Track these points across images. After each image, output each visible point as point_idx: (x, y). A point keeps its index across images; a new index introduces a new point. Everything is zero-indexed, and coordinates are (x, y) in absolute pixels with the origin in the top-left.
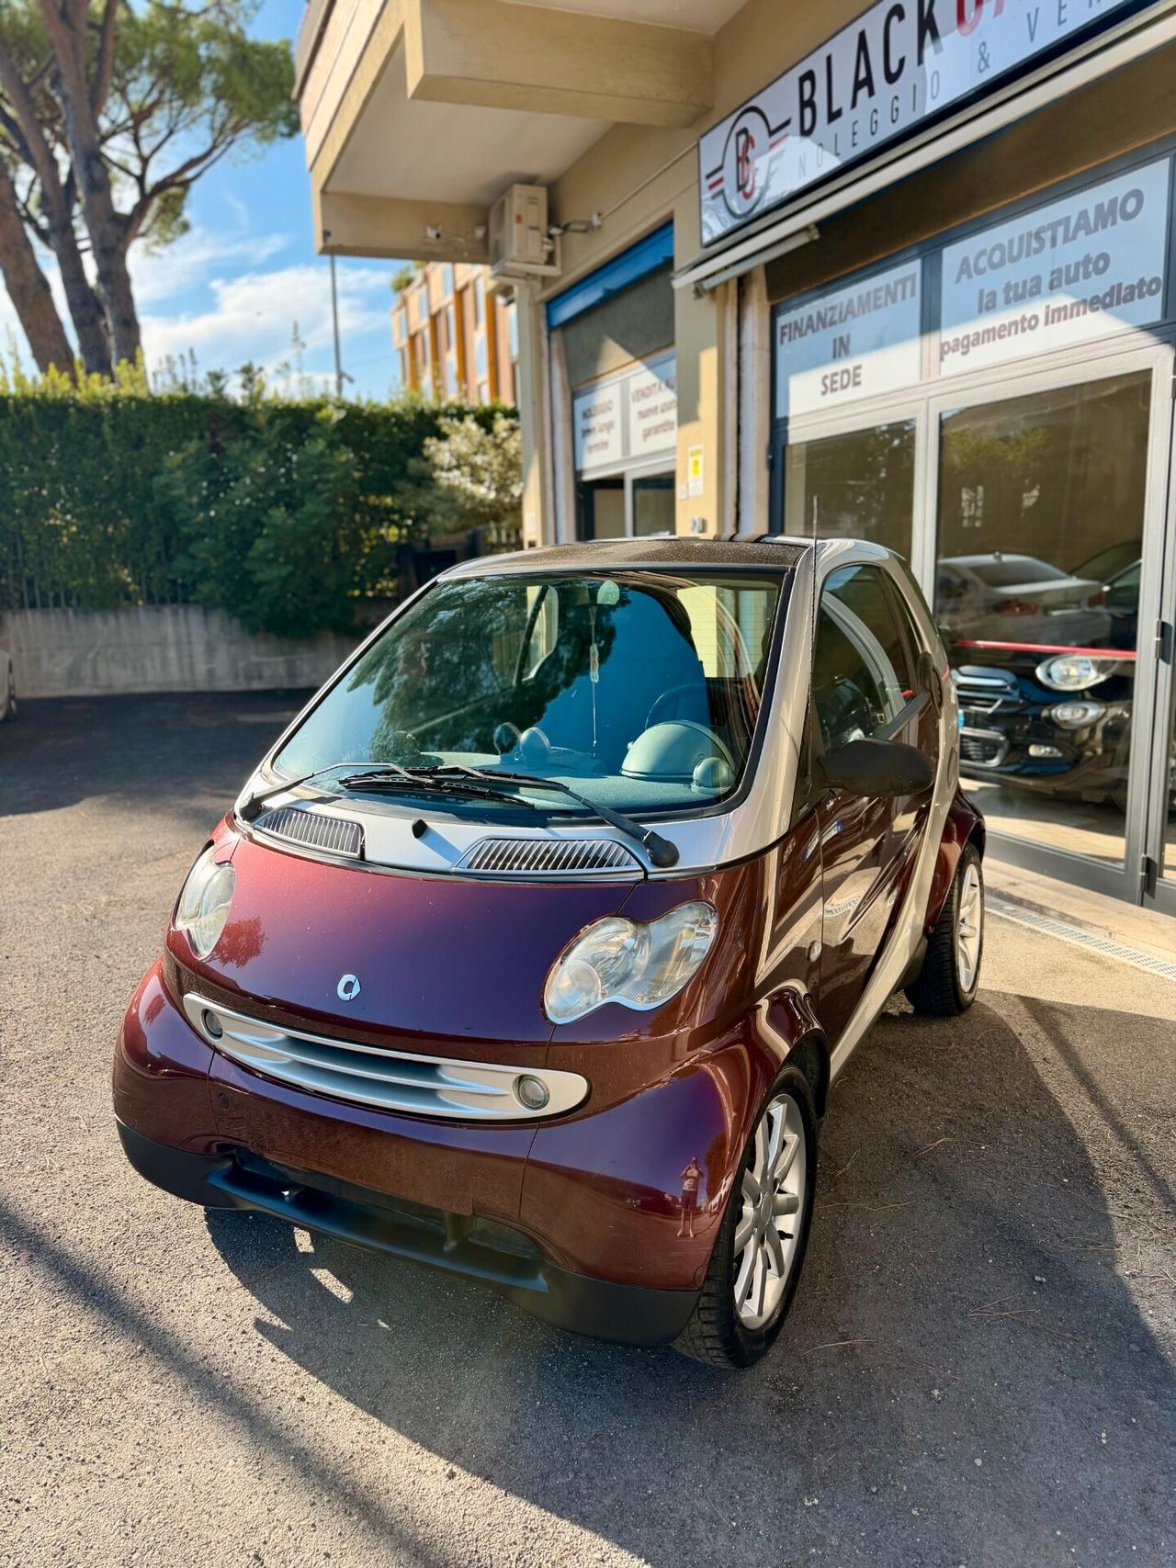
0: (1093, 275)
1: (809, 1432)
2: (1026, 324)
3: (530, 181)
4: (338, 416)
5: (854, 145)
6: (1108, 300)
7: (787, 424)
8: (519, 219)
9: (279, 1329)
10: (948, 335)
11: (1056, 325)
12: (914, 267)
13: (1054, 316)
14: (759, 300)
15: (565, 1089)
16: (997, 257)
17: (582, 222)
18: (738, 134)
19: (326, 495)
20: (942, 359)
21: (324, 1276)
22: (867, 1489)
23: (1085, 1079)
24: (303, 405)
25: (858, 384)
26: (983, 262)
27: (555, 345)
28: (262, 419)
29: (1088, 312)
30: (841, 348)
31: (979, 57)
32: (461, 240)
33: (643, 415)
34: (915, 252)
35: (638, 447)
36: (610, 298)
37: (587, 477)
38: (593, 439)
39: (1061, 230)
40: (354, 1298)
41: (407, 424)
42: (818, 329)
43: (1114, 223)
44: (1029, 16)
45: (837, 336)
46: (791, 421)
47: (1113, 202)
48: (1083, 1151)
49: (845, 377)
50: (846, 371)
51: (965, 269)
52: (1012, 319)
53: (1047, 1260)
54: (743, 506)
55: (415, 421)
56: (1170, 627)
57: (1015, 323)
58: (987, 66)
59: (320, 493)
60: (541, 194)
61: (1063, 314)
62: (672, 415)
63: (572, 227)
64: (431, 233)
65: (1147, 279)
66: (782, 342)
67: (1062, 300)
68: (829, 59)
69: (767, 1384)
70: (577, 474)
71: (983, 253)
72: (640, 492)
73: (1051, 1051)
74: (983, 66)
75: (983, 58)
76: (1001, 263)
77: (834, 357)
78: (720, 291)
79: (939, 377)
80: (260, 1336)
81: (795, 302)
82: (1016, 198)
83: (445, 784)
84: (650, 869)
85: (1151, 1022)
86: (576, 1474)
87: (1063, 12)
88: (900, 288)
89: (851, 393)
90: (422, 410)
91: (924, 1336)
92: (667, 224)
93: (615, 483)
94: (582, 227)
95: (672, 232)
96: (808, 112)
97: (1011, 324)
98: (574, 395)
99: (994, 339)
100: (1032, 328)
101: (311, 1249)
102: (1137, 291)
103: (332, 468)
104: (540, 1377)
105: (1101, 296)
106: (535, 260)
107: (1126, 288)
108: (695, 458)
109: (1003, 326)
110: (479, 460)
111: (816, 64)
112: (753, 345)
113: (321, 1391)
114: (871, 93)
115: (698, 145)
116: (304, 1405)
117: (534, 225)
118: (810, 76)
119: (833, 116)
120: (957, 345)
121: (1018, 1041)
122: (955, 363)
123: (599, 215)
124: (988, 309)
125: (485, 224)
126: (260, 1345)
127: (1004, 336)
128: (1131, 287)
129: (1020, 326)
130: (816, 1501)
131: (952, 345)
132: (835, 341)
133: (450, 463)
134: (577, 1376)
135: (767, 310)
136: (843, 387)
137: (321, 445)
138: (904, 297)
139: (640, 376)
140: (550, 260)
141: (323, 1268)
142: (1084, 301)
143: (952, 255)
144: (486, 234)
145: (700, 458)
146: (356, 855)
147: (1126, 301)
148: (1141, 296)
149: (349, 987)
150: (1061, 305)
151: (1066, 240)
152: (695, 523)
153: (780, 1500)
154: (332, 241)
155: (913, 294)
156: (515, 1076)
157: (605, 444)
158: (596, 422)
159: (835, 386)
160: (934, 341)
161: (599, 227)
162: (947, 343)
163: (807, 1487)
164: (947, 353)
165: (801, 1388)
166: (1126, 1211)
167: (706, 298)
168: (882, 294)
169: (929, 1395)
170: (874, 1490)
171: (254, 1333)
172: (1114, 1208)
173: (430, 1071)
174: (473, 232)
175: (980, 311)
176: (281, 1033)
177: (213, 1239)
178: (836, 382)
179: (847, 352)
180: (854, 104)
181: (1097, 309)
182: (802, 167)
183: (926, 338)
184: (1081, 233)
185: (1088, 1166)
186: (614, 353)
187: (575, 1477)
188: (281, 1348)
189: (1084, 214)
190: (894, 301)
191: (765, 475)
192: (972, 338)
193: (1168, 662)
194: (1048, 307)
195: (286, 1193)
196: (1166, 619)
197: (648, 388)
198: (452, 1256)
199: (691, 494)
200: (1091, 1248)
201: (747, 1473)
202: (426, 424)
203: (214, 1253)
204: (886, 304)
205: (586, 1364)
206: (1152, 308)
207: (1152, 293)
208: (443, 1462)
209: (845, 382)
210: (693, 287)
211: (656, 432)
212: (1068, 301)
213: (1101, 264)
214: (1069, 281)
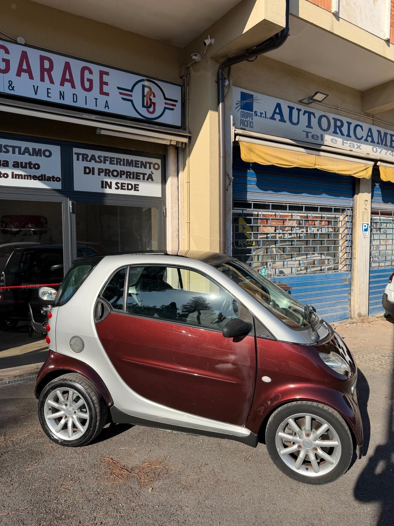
0: (33, 168)
2: (2, 175)
6: (40, 178)
13: (14, 176)
29: (32, 179)
31: (8, 84)
39: (17, 150)
43: (41, 156)
44: (34, 86)
47: (40, 150)
58: (13, 89)
61: (20, 177)
65: (55, 177)
67: (18, 172)
74: (11, 88)
75: (10, 85)
87: (49, 94)
100: (5, 177)
102: (51, 179)
105: (38, 176)
107: (47, 177)
128: (49, 177)
142: (30, 176)
147: (47, 180)
148: (53, 181)
150: (19, 174)
151: (20, 154)
181: (36, 180)
184: (27, 154)
189: (27, 148)
194: (13, 173)
206: (58, 185)
207: (57, 181)
212: (23, 173)
213: (37, 166)
214: (22, 167)
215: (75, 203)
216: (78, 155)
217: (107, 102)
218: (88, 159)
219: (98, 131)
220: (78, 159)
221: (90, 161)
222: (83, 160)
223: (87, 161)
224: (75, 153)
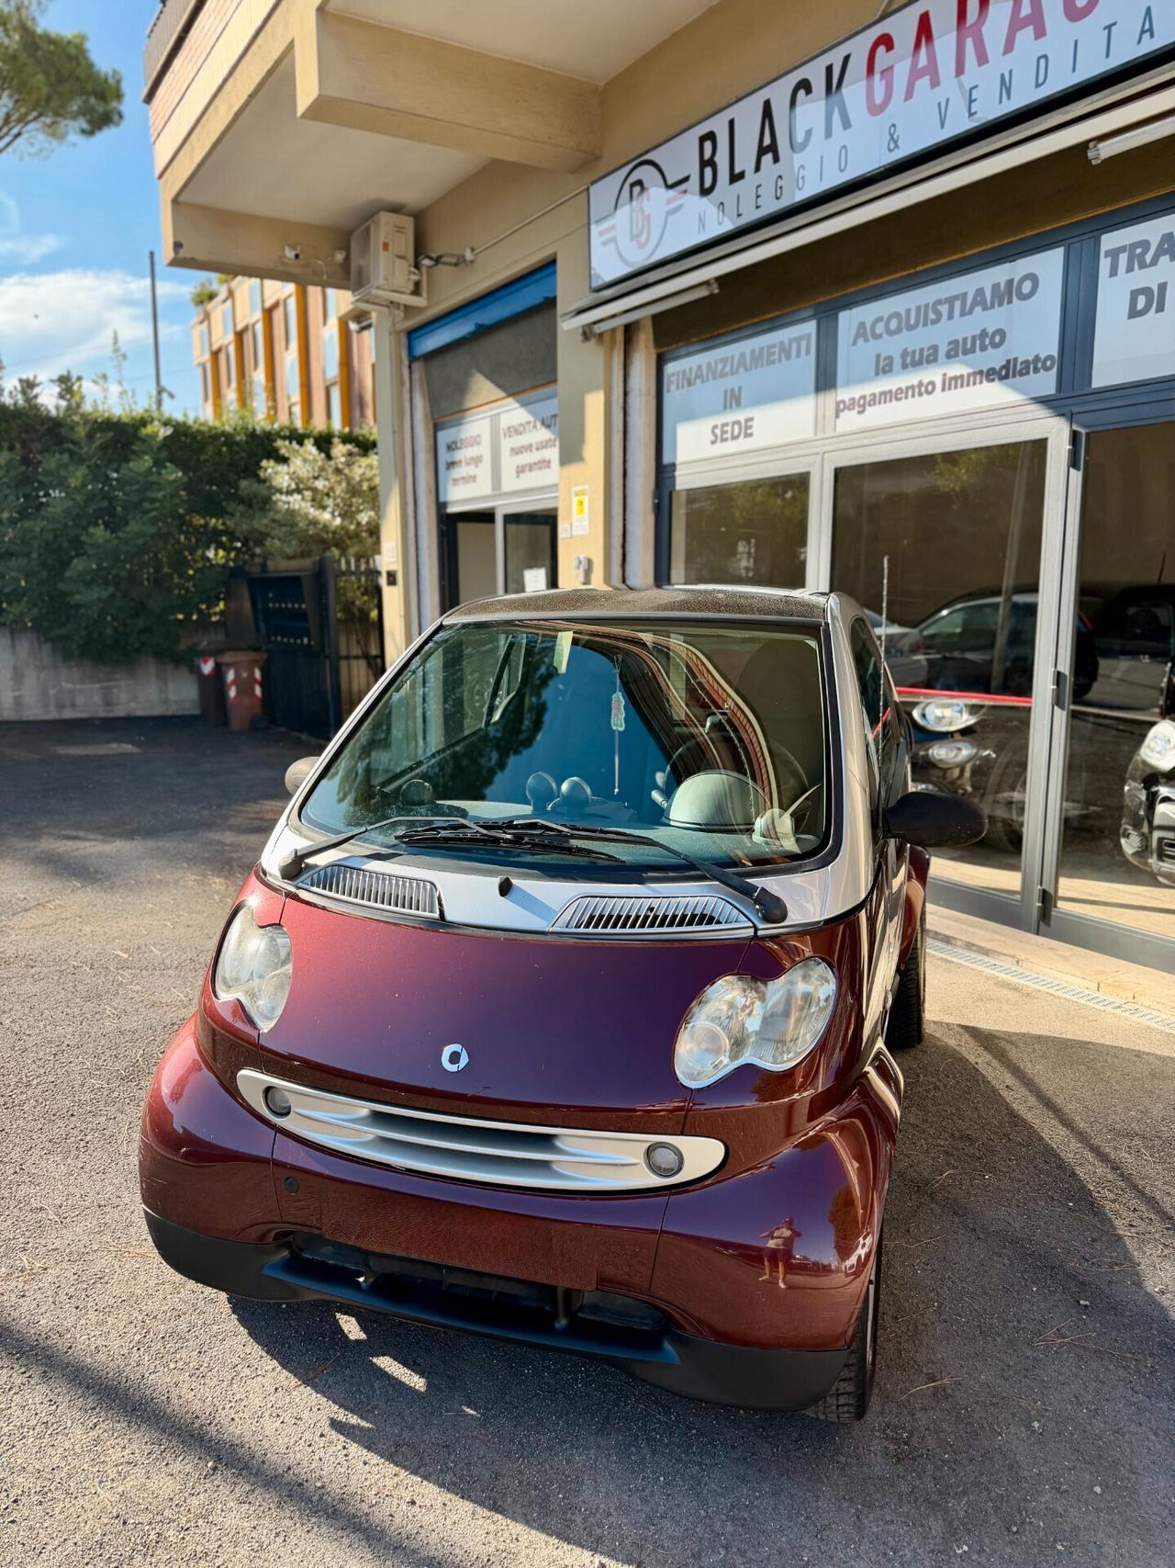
0: (989, 348)
1: (935, 1478)
2: (923, 389)
3: (396, 209)
4: (164, 432)
5: (758, 207)
7: (674, 470)
8: (386, 246)
9: (362, 1429)
10: (844, 394)
11: (953, 391)
12: (810, 327)
13: (952, 383)
14: (646, 347)
15: (702, 1155)
16: (894, 324)
17: (452, 255)
18: (632, 185)
19: (154, 514)
20: (837, 416)
21: (386, 1363)
22: (1008, 1529)
23: (1047, 1103)
24: (125, 419)
25: (751, 435)
26: (880, 328)
27: (416, 376)
28: (81, 432)
29: (984, 382)
30: (733, 400)
31: (888, 138)
32: (320, 262)
33: (516, 451)
34: (810, 312)
35: (510, 482)
36: (482, 332)
37: (451, 510)
38: (458, 472)
39: (958, 304)
40: (429, 1385)
41: (237, 444)
42: (708, 380)
43: (1010, 302)
44: (939, 104)
45: (729, 388)
46: (678, 467)
47: (1010, 282)
48: (1073, 1174)
49: (736, 428)
50: (738, 422)
51: (862, 333)
52: (909, 384)
53: (1083, 1283)
54: (629, 548)
55: (247, 442)
56: (1065, 676)
57: (913, 387)
58: (897, 146)
59: (146, 512)
60: (409, 223)
61: (959, 382)
62: (553, 454)
63: (444, 259)
64: (290, 254)
65: (1043, 356)
66: (668, 391)
67: (958, 369)
68: (731, 123)
69: (878, 1434)
70: (441, 506)
71: (880, 319)
72: (512, 528)
73: (1009, 1079)
74: (892, 146)
75: (892, 138)
76: (898, 331)
77: (725, 408)
78: (607, 338)
79: (830, 433)
80: (342, 1438)
81: (684, 351)
82: (913, 271)
83: (526, 839)
84: (760, 926)
85: (1084, 1045)
86: (727, 1548)
87: (973, 105)
88: (794, 346)
89: (742, 444)
90: (254, 430)
91: (1003, 1370)
92: (551, 263)
93: (486, 517)
94: (454, 260)
95: (555, 272)
96: (708, 171)
97: (907, 388)
98: (436, 427)
99: (891, 400)
100: (929, 393)
101: (363, 1336)
102: (1032, 366)
103: (159, 486)
104: (654, 1452)
105: (997, 368)
106: (401, 290)
107: (1021, 363)
108: (580, 498)
109: (900, 389)
110: (320, 484)
111: (718, 125)
112: (640, 391)
113: (430, 1492)
114: (776, 160)
115: (588, 189)
116: (416, 1509)
117: (401, 254)
118: (711, 136)
119: (735, 177)
120: (853, 404)
121: (977, 1070)
122: (849, 420)
123: (473, 250)
124: (885, 372)
125: (347, 248)
126: (344, 1448)
127: (900, 399)
128: (1027, 363)
129: (917, 390)
130: (965, 1548)
131: (847, 403)
132: (726, 392)
133: (289, 485)
134: (690, 1446)
135: (654, 356)
136: (734, 438)
137: (148, 460)
138: (798, 355)
139: (513, 413)
140: (417, 291)
141: (384, 1355)
142: (981, 372)
143: (849, 320)
144: (347, 259)
145: (586, 499)
146: (436, 915)
147: (1021, 374)
148: (1036, 370)
149: (455, 1058)
150: (958, 374)
151: (963, 314)
152: (580, 562)
153: (933, 1551)
154: (182, 253)
155: (808, 352)
156: (647, 1145)
157: (473, 478)
158: (460, 455)
159: (725, 436)
160: (829, 399)
161: (472, 262)
162: (844, 402)
163: (952, 1534)
164: (843, 410)
165: (911, 1434)
166: (1133, 1230)
167: (593, 341)
168: (777, 350)
169: (1029, 1427)
170: (1015, 1529)
171: (334, 1435)
172: (1121, 1227)
173: (545, 1141)
174: (333, 256)
175: (877, 374)
176: (364, 1108)
177: (250, 1334)
178: (727, 432)
179: (738, 404)
180: (757, 169)
181: (993, 380)
182: (702, 222)
183: (821, 397)
184: (978, 309)
185: (1083, 1188)
186: (483, 388)
187: (727, 1554)
188: (369, 1448)
189: (980, 292)
190: (788, 357)
191: (651, 518)
192: (868, 399)
193: (1063, 708)
194: (945, 375)
195: (362, 1279)
196: (1060, 668)
197: (521, 425)
198: (565, 1333)
199: (574, 532)
200: (1117, 1268)
201: (892, 1528)
202: (263, 446)
203: (256, 1350)
204: (780, 361)
205: (694, 1431)
206: (1046, 382)
207: (1047, 369)
208: (587, 1554)
209: (736, 432)
210: (581, 330)
211: (530, 470)
212: (965, 370)
213: (997, 338)
214: (966, 352)
215: (1083, 431)
216: (1114, 254)
217: (1148, 11)
218: (1148, 258)
219: (1091, 154)
220: (1113, 273)
221: (1154, 262)
222: (1130, 269)
223: (1143, 266)
224: (1108, 254)
